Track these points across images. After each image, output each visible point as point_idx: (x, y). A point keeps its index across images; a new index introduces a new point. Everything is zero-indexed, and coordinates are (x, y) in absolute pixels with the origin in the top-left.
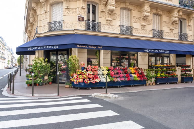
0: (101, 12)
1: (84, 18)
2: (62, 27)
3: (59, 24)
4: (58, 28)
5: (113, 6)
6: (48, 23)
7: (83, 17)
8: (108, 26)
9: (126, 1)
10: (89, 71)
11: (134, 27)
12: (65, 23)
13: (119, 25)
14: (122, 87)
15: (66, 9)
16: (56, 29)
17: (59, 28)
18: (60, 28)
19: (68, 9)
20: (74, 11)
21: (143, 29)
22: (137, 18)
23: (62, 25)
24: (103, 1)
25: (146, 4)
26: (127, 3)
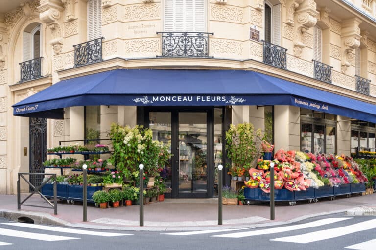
0: (286, 25)
1: (260, 34)
2: (207, 49)
3: (198, 42)
4: (195, 52)
5: (314, 16)
6: (157, 33)
7: (258, 32)
8: (296, 60)
9: (324, 7)
10: (284, 163)
11: (332, 67)
12: (215, 40)
13: (313, 60)
14: (320, 200)
15: (217, 5)
16: (189, 53)
17: (197, 50)
18: (201, 51)
19: (222, 6)
20: (237, 12)
21: (343, 74)
22: (336, 47)
23: (207, 44)
24: (296, 1)
25: (355, 21)
26: (326, 12)
